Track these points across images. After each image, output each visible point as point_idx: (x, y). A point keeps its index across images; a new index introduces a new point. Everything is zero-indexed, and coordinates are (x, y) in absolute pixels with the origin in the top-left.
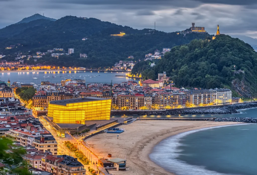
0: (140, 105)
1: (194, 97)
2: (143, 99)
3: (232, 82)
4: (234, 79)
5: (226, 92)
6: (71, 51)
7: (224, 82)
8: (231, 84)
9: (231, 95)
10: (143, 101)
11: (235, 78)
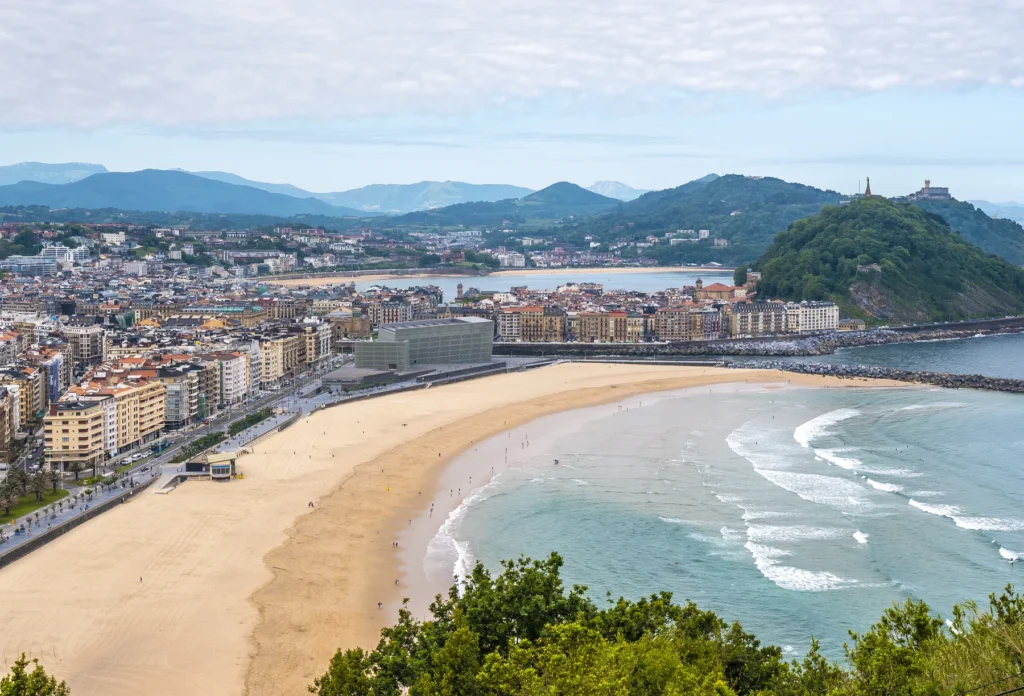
0: (619, 334)
1: (742, 317)
2: (625, 321)
3: (851, 289)
4: (855, 283)
5: (823, 309)
6: (705, 234)
7: (832, 289)
8: (848, 292)
9: (836, 314)
10: (625, 326)
11: (859, 280)
